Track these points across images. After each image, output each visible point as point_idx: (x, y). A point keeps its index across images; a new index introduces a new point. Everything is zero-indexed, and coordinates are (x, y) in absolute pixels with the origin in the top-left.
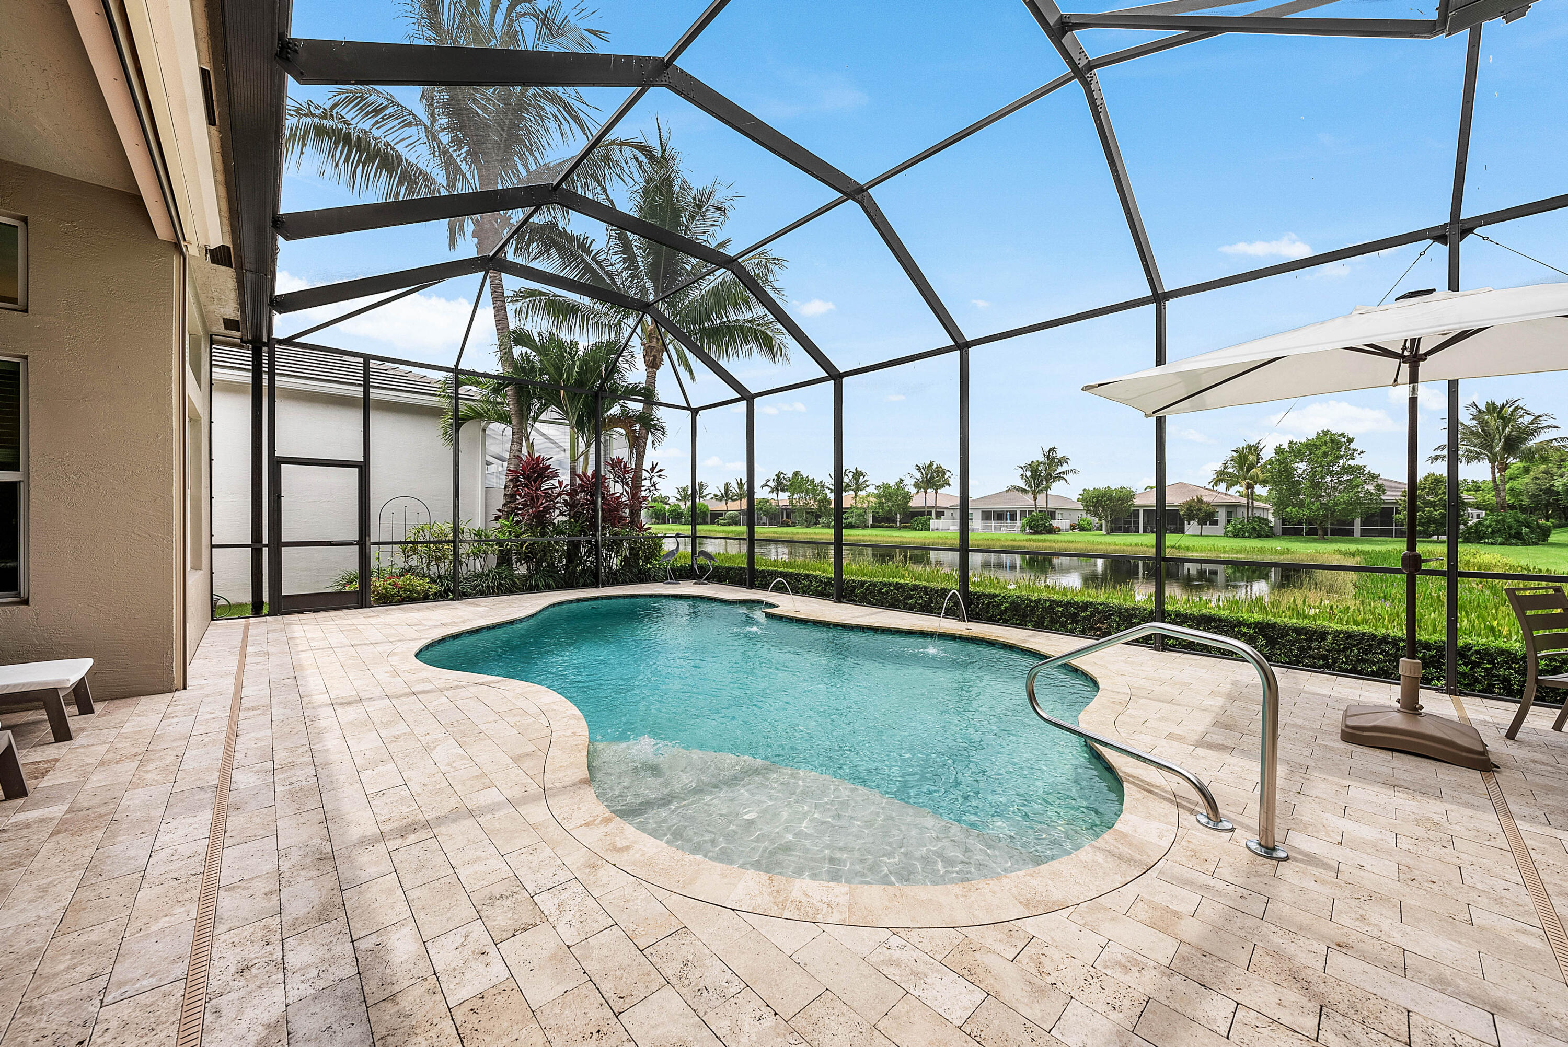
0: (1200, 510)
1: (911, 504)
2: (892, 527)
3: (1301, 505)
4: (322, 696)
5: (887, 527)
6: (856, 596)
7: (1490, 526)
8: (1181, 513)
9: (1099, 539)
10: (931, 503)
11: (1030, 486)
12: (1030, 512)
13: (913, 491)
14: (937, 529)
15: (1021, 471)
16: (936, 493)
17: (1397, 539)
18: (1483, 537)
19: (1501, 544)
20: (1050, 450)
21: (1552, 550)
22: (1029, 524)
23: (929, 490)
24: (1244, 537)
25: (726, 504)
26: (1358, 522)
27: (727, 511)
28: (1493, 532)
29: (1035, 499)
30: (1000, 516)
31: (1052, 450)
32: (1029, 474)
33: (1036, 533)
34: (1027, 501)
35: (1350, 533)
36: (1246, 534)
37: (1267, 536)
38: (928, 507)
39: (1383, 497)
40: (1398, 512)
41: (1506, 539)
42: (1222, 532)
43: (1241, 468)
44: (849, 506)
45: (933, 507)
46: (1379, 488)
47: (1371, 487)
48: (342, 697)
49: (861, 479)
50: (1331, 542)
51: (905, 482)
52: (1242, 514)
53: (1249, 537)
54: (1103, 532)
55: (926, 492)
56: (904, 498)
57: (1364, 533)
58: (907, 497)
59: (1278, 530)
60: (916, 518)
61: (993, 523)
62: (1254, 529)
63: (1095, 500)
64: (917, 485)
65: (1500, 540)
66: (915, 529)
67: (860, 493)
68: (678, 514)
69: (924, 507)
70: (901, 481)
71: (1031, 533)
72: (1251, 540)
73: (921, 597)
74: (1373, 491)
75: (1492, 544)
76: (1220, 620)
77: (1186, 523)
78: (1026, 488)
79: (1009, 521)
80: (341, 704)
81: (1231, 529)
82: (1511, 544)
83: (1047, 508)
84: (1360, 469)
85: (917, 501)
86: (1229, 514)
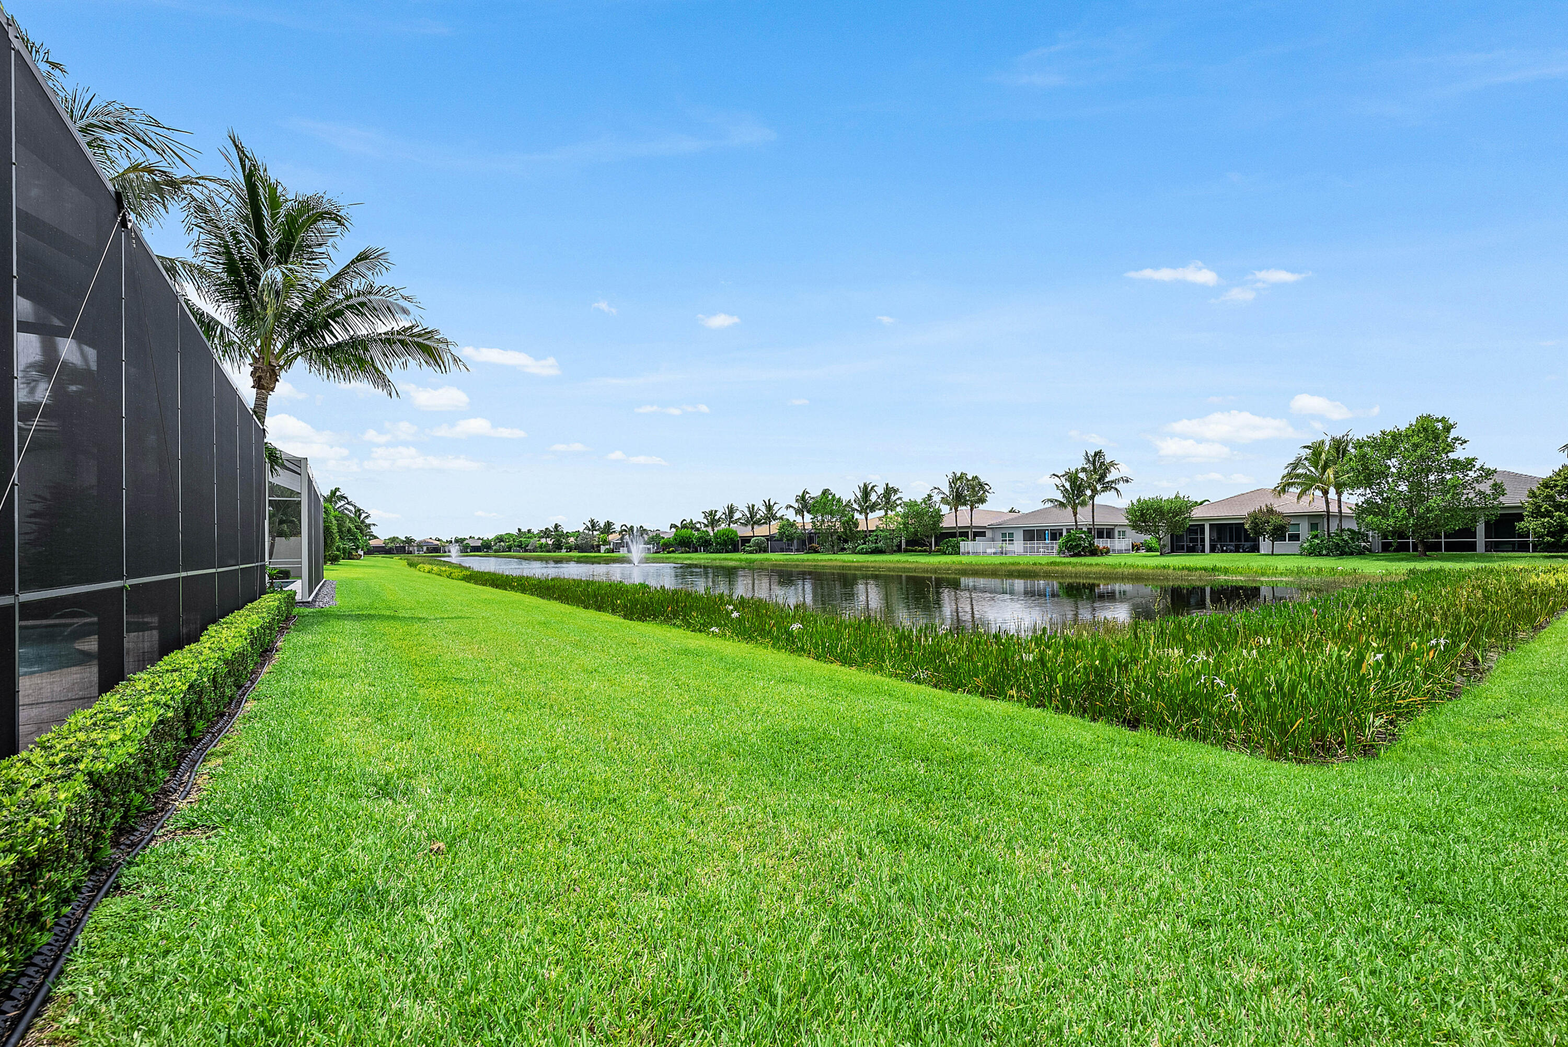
1: (942, 523)
8: (1246, 526)
10: (965, 522)
11: (1069, 499)
12: (1068, 531)
13: (943, 508)
14: (969, 553)
15: (1057, 481)
16: (972, 510)
20: (1096, 454)
22: (1065, 545)
23: (961, 508)
24: (1320, 555)
25: (753, 528)
26: (1480, 532)
27: (754, 537)
29: (1075, 514)
30: (1041, 535)
31: (1098, 454)
32: (1067, 483)
35: (1472, 547)
36: (1324, 552)
38: (962, 528)
39: (1501, 499)
42: (1298, 549)
45: (968, 528)
46: (1498, 489)
47: (1486, 487)
49: (892, 497)
51: (934, 499)
53: (1331, 556)
55: (955, 510)
56: (935, 517)
57: (1489, 547)
58: (938, 516)
59: (1377, 546)
60: (948, 541)
61: (1035, 544)
64: (944, 501)
68: (706, 541)
69: (954, 528)
70: (930, 496)
71: (1071, 556)
72: (1328, 558)
74: (1488, 492)
77: (1260, 538)
78: (1064, 501)
81: (1307, 545)
83: (1093, 524)
84: (1468, 464)
85: (948, 521)
86: (1314, 526)
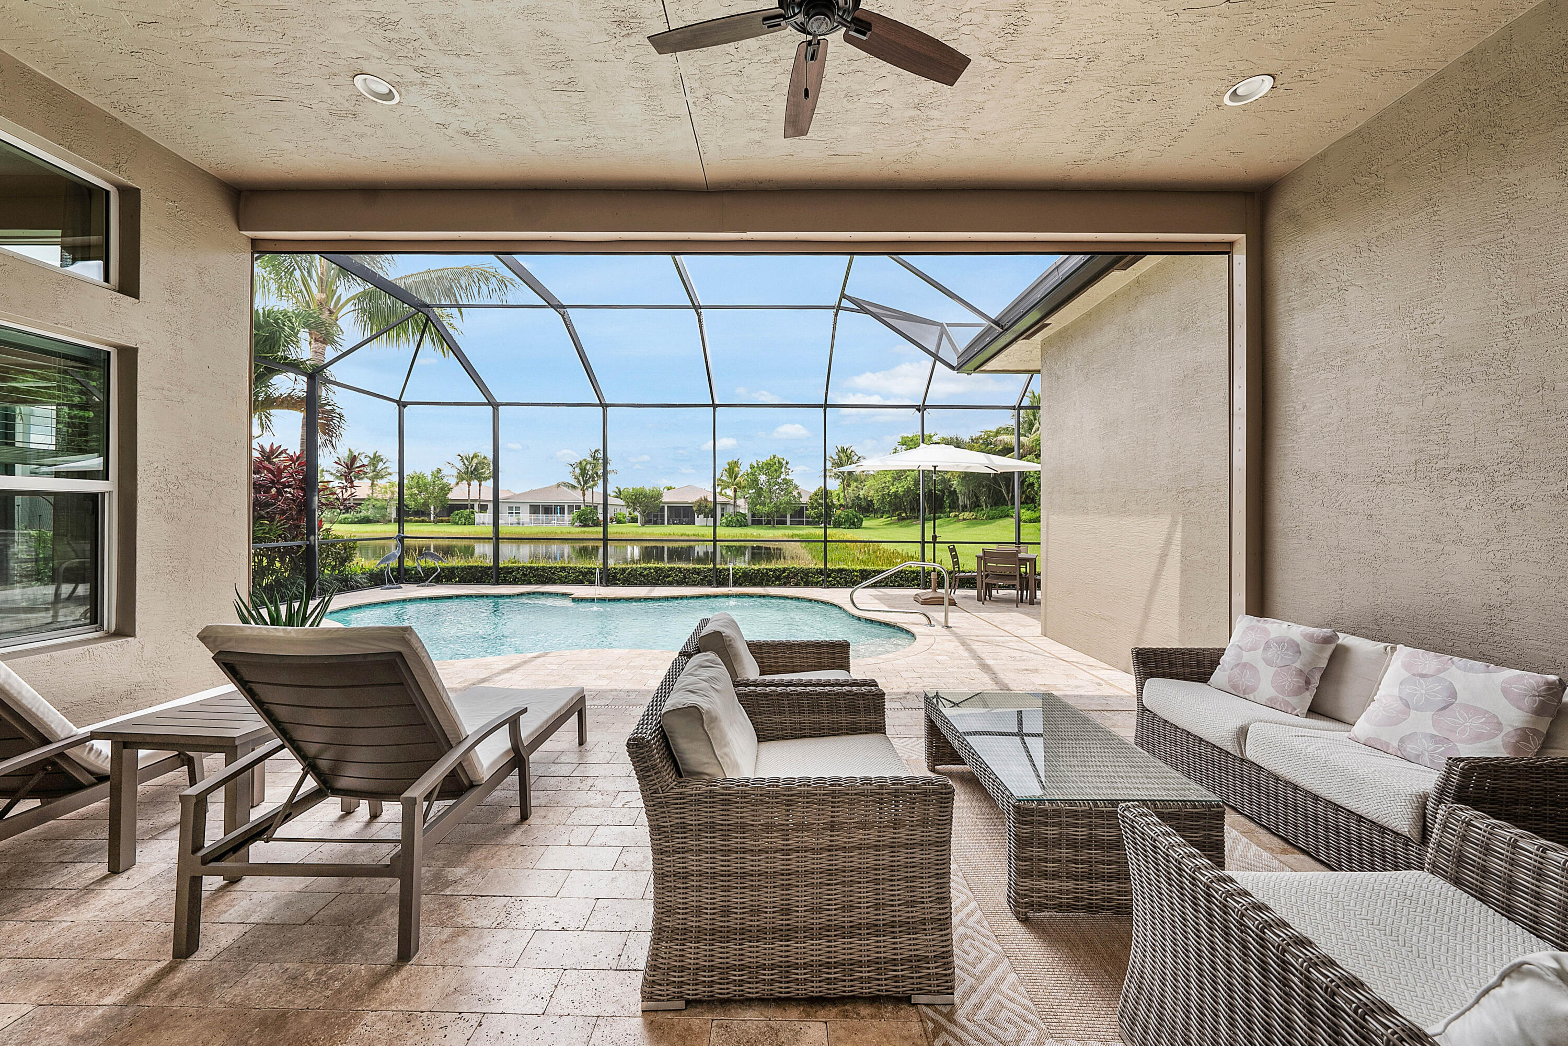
0: (705, 507)
1: (450, 496)
2: (423, 521)
3: (764, 504)
5: (417, 521)
6: (619, 580)
8: (693, 509)
9: (634, 529)
10: (474, 495)
11: (579, 482)
12: (578, 507)
13: (452, 481)
14: (483, 523)
15: (571, 469)
16: (480, 485)
17: (805, 526)
18: (841, 524)
19: (847, 528)
21: (864, 530)
22: (579, 517)
23: (472, 483)
26: (788, 516)
28: (844, 523)
29: (584, 495)
30: (548, 510)
32: (578, 471)
33: (585, 526)
34: (575, 497)
35: (784, 523)
36: (732, 525)
37: (745, 526)
38: (472, 500)
39: (801, 500)
40: (807, 510)
41: (850, 525)
42: (719, 523)
43: (731, 477)
44: (366, 497)
45: (476, 500)
46: (800, 494)
47: (795, 494)
49: (380, 466)
50: (779, 529)
51: (443, 473)
52: (731, 509)
54: (639, 524)
55: (469, 485)
56: (442, 489)
57: (792, 523)
58: (445, 489)
59: (750, 522)
60: (456, 512)
61: (542, 517)
62: (737, 520)
63: (634, 497)
64: (460, 478)
65: (848, 525)
66: (457, 524)
67: (379, 482)
69: (467, 500)
70: (439, 471)
71: (580, 526)
72: (735, 529)
73: (677, 575)
74: (796, 496)
75: (844, 528)
76: (846, 570)
77: (696, 516)
78: (576, 485)
79: (559, 515)
81: (724, 521)
82: (851, 527)
83: (592, 503)
84: (791, 481)
85: (458, 493)
86: (723, 510)
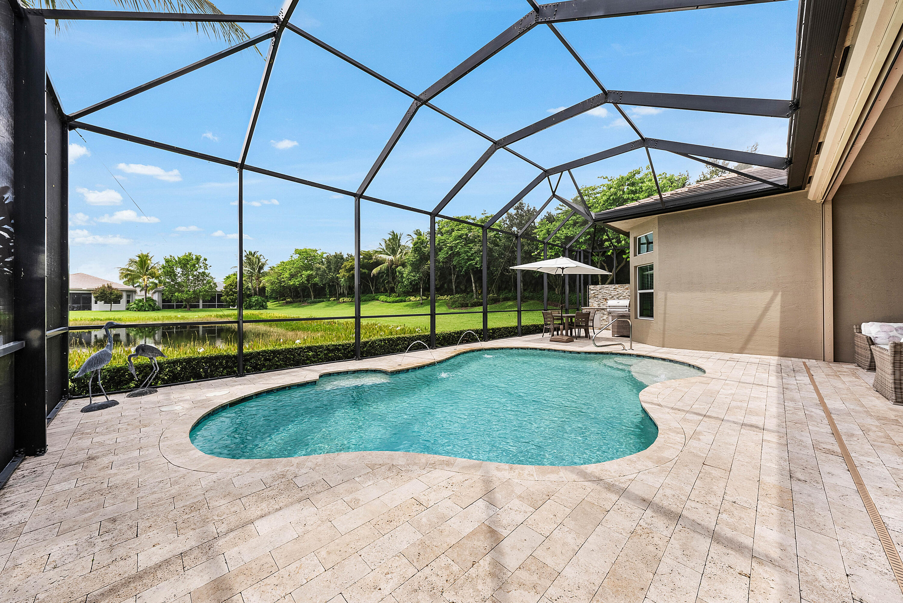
0: (111, 293)
3: (181, 292)
4: (768, 439)
7: (254, 302)
8: (93, 295)
17: (218, 309)
18: (252, 307)
19: (258, 309)
21: (269, 311)
24: (145, 311)
26: (201, 301)
28: (255, 305)
35: (197, 306)
37: (155, 310)
40: (221, 296)
41: (259, 307)
42: (124, 309)
48: (754, 431)
50: (192, 311)
53: (148, 311)
57: (204, 306)
59: (161, 307)
62: (150, 305)
65: (258, 308)
75: (255, 309)
77: (94, 303)
80: (757, 427)
81: (131, 306)
82: (261, 309)
84: (208, 273)
86: (128, 296)
